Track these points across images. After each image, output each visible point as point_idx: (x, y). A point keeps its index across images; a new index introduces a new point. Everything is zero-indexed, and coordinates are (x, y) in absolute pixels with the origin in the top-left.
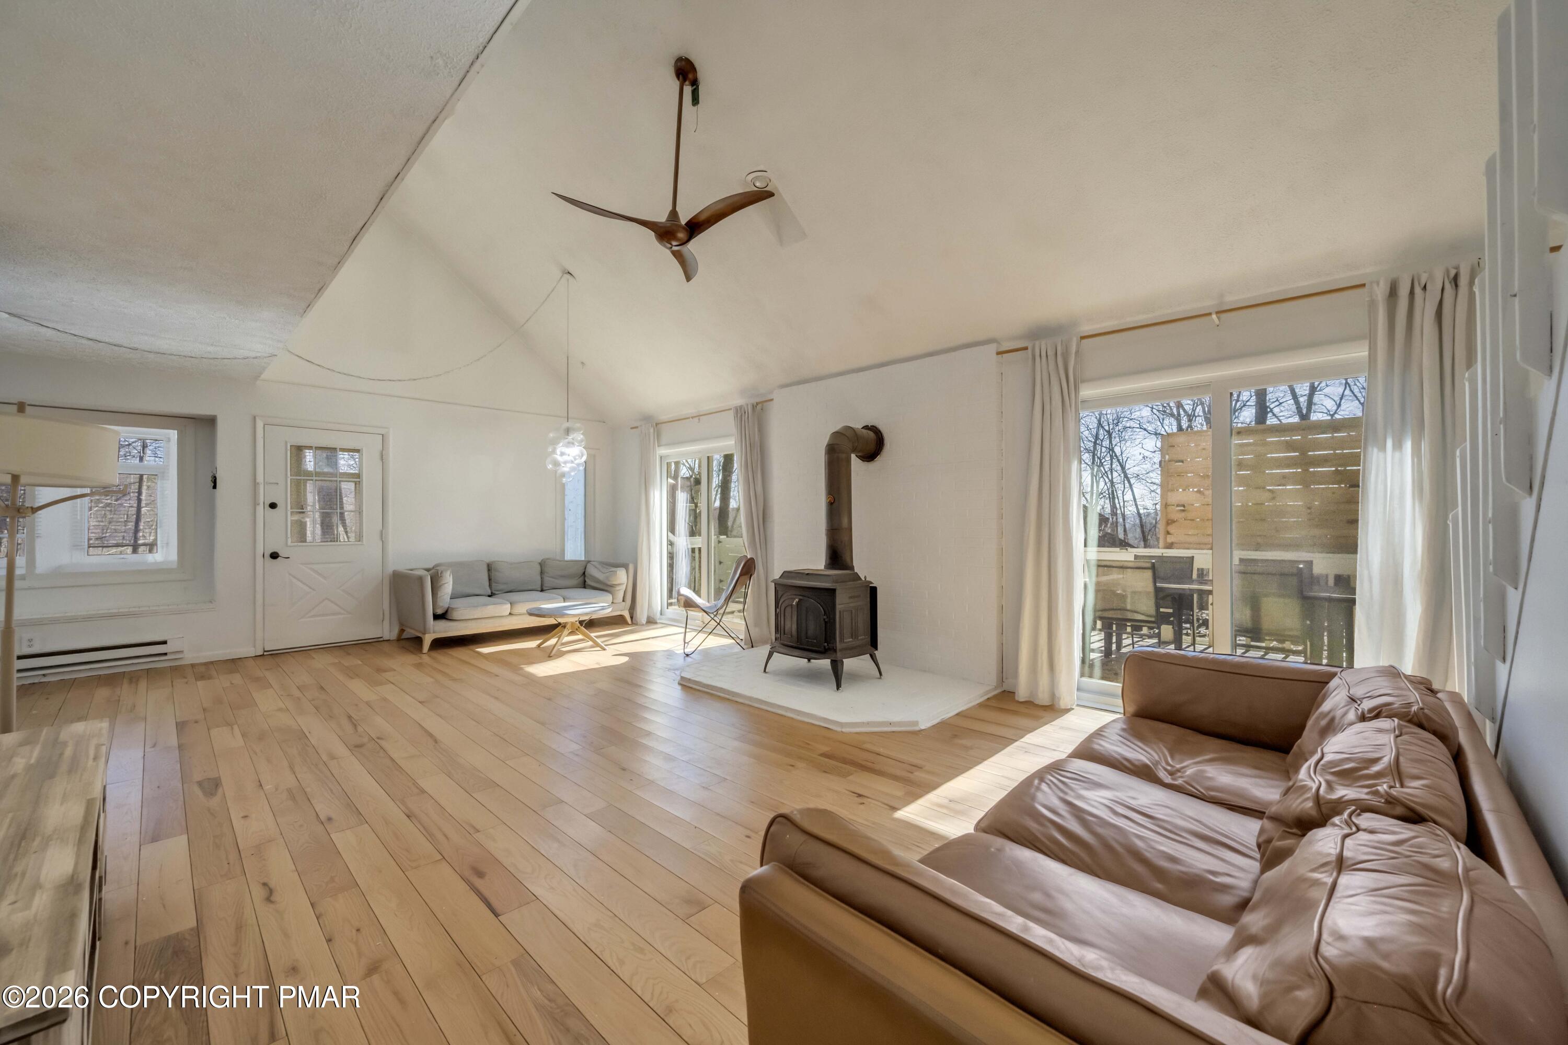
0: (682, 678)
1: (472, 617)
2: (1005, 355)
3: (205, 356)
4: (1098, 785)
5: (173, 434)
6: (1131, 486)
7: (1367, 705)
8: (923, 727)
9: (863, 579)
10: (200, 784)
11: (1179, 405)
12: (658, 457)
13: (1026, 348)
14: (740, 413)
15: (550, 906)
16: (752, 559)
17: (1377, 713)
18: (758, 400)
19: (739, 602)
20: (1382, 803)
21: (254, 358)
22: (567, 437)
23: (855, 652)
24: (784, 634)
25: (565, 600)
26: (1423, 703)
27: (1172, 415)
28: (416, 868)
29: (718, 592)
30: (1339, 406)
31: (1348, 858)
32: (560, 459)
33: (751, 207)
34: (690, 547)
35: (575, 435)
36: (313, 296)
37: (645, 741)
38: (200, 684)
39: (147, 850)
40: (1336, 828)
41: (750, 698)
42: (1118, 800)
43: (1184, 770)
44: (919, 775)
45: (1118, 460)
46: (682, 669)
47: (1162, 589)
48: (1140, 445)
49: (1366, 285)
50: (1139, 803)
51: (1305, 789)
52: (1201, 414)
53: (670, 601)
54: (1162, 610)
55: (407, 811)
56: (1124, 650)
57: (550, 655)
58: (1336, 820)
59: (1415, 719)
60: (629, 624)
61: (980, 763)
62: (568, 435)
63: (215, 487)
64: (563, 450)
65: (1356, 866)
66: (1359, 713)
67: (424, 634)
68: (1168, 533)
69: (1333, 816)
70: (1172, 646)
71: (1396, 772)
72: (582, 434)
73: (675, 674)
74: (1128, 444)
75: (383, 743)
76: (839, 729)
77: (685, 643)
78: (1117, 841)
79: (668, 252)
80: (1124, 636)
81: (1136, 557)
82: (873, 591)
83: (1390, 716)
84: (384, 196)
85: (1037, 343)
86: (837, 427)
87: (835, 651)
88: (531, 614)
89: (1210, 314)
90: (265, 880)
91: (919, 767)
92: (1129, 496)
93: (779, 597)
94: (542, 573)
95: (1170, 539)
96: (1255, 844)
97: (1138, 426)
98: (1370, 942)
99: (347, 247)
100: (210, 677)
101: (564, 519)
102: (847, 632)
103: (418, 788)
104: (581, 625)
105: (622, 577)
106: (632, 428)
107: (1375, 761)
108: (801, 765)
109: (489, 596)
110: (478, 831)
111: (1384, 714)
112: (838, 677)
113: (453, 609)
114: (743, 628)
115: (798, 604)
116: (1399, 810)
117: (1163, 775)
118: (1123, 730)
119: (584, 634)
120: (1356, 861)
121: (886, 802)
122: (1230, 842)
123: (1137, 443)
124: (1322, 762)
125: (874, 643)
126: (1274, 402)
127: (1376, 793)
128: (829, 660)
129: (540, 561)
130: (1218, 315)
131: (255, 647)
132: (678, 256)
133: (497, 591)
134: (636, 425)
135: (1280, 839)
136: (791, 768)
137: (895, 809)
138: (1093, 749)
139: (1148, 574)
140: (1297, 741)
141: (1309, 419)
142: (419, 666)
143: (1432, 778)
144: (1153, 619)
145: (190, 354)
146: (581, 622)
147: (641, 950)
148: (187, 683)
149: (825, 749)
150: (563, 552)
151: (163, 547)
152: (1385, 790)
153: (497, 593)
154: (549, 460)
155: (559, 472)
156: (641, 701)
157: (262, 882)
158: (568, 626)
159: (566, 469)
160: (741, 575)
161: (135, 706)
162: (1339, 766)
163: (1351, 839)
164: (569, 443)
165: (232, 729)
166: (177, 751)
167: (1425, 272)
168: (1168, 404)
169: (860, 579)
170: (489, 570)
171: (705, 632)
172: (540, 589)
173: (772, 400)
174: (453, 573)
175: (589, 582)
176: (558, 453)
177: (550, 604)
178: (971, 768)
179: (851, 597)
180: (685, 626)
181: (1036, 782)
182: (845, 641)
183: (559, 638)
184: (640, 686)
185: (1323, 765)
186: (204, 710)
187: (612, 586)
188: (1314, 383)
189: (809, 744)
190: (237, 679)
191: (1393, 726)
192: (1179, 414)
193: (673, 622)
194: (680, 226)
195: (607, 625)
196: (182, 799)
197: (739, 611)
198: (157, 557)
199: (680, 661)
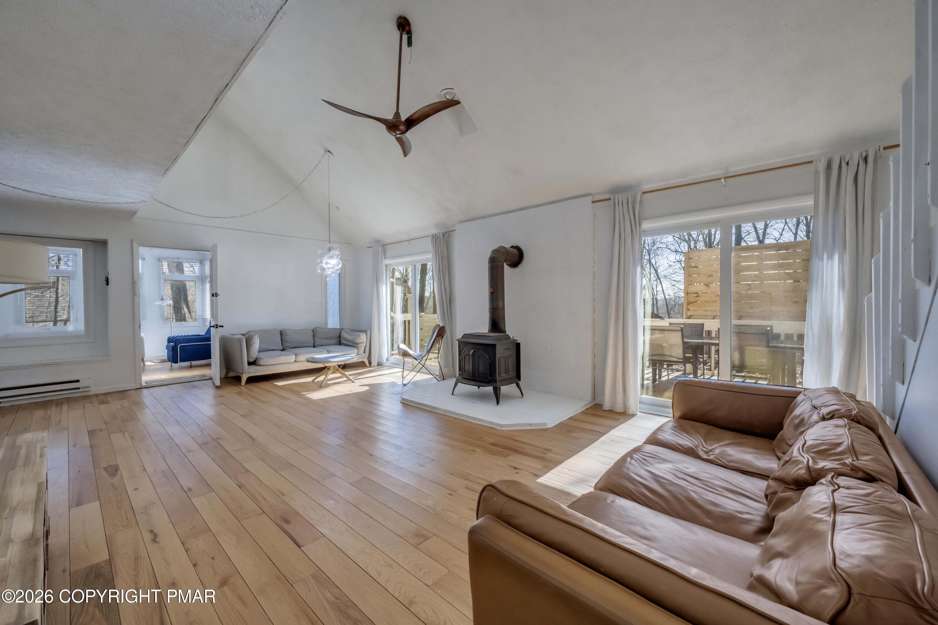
0: (403, 399)
1: (271, 364)
2: (596, 203)
3: (100, 201)
4: (666, 461)
5: (80, 251)
6: (660, 282)
7: (825, 411)
8: (550, 427)
9: (512, 338)
10: (105, 469)
11: (690, 235)
12: (384, 264)
13: (610, 199)
14: (435, 238)
15: (332, 540)
16: (443, 327)
17: (831, 416)
18: (446, 230)
19: (436, 353)
20: (849, 470)
21: (131, 203)
22: (329, 253)
23: (508, 382)
24: (465, 372)
25: (328, 352)
26: (858, 409)
27: (685, 240)
28: (246, 519)
29: (422, 346)
30: (781, 235)
31: (839, 505)
32: (325, 266)
33: (443, 111)
34: (403, 319)
35: (334, 251)
36: (170, 163)
37: (382, 437)
38: (102, 406)
39: (74, 510)
40: (824, 486)
41: (445, 411)
42: (678, 469)
43: (714, 450)
44: (549, 455)
45: (654, 267)
46: (402, 394)
47: (687, 343)
48: (666, 258)
49: (813, 162)
50: (690, 471)
51: (797, 462)
52: (702, 239)
53: (392, 352)
54: (687, 355)
55: (238, 484)
56: (663, 379)
57: (321, 386)
58: (823, 481)
59: (855, 419)
60: (367, 367)
61: (586, 447)
62: (330, 251)
63: (107, 284)
64: (327, 261)
65: (846, 510)
66: (821, 416)
67: (242, 374)
68: (688, 310)
69: (820, 479)
70: (692, 376)
71: (852, 450)
72: (339, 251)
73: (398, 396)
74: (660, 257)
75: (220, 441)
76: (499, 428)
77: (403, 378)
78: (681, 494)
79: (394, 138)
80: (663, 370)
81: (670, 324)
82: (518, 345)
83: (840, 417)
84: (217, 99)
85: (617, 196)
86: (495, 247)
87: (496, 382)
88: (308, 361)
89: (720, 179)
90: (152, 529)
91: (549, 450)
92: (659, 288)
93: (461, 349)
94: (314, 336)
95: (689, 313)
96: (763, 495)
97: (666, 247)
98: (869, 559)
99: (193, 132)
100: (108, 403)
101: (326, 303)
102: (503, 369)
103: (244, 469)
104: (340, 367)
105: (363, 338)
106: (368, 248)
107: (839, 444)
108: (478, 450)
109: (282, 350)
110: (284, 495)
111: (836, 416)
112: (497, 397)
113: (260, 359)
114: (438, 368)
115: (473, 354)
116: (860, 474)
117: (701, 454)
118: (675, 427)
119: (341, 373)
120: (845, 507)
121: (531, 471)
122: (747, 493)
123: (665, 257)
124: (806, 446)
125: (518, 377)
126: (746, 233)
127: (844, 464)
128: (492, 387)
129: (312, 329)
130: (725, 179)
131: (135, 383)
132: (399, 140)
133: (286, 347)
134: (370, 246)
135: (782, 492)
136: (472, 452)
137: (538, 476)
138: (659, 439)
139: (679, 334)
140: (780, 432)
141: (764, 243)
142: (240, 393)
143: (875, 454)
144: (681, 361)
145: (90, 200)
146: (339, 366)
147: (391, 566)
148: (93, 406)
149: (492, 440)
150: (326, 323)
151: (73, 322)
152: (850, 462)
153: (286, 348)
154: (318, 267)
155: (325, 274)
156: (379, 413)
157: (149, 529)
158: (331, 368)
159: (329, 272)
160: (437, 336)
161: (60, 421)
162: (816, 448)
163: (837, 493)
164: (330, 256)
165: (124, 434)
166: (90, 449)
167: (848, 154)
168: (683, 234)
169: (510, 338)
170: (281, 335)
171: (415, 371)
172: (313, 346)
173: (455, 230)
174: (259, 336)
175: (342, 341)
176: (324, 263)
177: (321, 355)
178: (581, 451)
179: (505, 349)
180: (402, 367)
181: (629, 459)
182: (501, 375)
183: (326, 375)
184: (378, 404)
185: (807, 447)
186: (106, 423)
187: (357, 344)
188: (767, 222)
189: (482, 437)
190: (125, 403)
191: (844, 423)
192: (690, 240)
193: (395, 365)
194: (401, 122)
195: (355, 367)
196: (95, 479)
197: (435, 358)
198: (70, 327)
199: (400, 389)
